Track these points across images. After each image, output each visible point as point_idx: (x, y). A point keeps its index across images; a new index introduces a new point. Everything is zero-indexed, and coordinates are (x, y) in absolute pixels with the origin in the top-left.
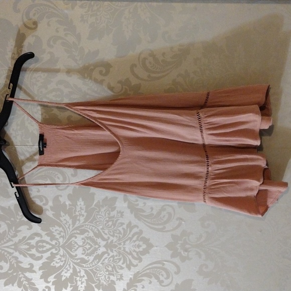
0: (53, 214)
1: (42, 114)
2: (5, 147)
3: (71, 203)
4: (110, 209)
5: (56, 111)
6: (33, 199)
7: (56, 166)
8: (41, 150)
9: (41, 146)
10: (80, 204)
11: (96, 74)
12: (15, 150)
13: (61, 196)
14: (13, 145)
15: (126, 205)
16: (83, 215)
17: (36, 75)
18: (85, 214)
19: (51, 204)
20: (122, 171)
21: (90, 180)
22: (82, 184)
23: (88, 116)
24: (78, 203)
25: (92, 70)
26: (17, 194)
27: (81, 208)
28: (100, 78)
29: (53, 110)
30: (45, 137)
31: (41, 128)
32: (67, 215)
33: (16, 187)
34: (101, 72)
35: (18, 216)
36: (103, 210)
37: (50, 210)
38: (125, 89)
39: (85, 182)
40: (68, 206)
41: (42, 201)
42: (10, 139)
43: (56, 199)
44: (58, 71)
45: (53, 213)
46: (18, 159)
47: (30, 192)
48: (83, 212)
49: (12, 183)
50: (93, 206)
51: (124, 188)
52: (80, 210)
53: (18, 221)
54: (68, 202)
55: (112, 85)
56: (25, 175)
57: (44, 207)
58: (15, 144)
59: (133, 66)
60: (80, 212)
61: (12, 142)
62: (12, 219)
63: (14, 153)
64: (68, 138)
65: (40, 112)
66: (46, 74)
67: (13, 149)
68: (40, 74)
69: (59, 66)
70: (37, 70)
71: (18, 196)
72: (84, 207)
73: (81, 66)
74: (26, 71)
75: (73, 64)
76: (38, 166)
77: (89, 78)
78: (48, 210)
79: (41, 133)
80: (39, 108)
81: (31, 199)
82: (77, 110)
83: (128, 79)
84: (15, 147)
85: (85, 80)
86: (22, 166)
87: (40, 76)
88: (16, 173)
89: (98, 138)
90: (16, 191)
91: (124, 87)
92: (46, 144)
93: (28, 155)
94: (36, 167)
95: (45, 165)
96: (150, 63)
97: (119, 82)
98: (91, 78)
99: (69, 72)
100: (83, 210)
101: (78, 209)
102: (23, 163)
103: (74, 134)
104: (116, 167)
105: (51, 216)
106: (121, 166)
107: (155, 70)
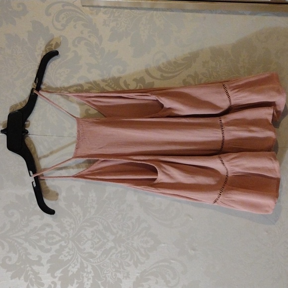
0: (65, 205)
3: (83, 195)
4: (120, 202)
10: (92, 196)
13: (74, 187)
15: (135, 198)
16: (94, 208)
17: (60, 70)
18: (96, 206)
19: (63, 194)
24: (90, 195)
25: (111, 68)
26: (34, 183)
27: (92, 199)
32: (78, 206)
35: (31, 205)
36: (113, 202)
37: (62, 200)
38: (140, 86)
40: (80, 197)
43: (69, 189)
44: (80, 68)
45: (65, 203)
48: (94, 204)
49: (30, 172)
50: (104, 198)
53: (31, 210)
54: (80, 194)
55: (128, 82)
60: (91, 204)
62: (26, 208)
66: (69, 70)
68: (64, 70)
69: (81, 63)
70: (61, 67)
71: (35, 186)
72: (95, 199)
75: (94, 62)
77: (107, 75)
83: (143, 77)
85: (104, 77)
87: (64, 72)
90: (34, 180)
91: (139, 84)
96: (163, 64)
97: (135, 80)
100: (94, 201)
101: (90, 201)
105: (64, 207)
107: (167, 70)
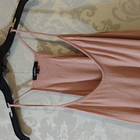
0: (40, 135)
1: (38, 47)
2: (6, 74)
3: (56, 126)
4: (89, 133)
5: (49, 45)
6: (24, 120)
7: (46, 90)
8: (35, 75)
9: (35, 72)
10: (64, 127)
11: (83, 15)
12: (14, 76)
13: (48, 119)
14: (12, 72)
15: (103, 130)
16: (66, 138)
17: (36, 15)
18: (67, 137)
19: (39, 125)
20: (103, 96)
21: (74, 103)
22: (67, 106)
23: (76, 45)
24: (62, 126)
25: (81, 12)
26: (11, 114)
27: (64, 130)
28: (87, 18)
29: (47, 44)
30: (39, 65)
31: (36, 57)
32: (52, 136)
33: (11, 107)
34: (87, 14)
35: (10, 135)
36: (83, 134)
37: (37, 130)
38: (107, 28)
39: (70, 104)
40: (53, 128)
41: (31, 122)
42: (10, 67)
43: (44, 121)
44: (53, 12)
45: (40, 133)
46: (16, 84)
47: (22, 113)
48: (66, 135)
49: (8, 103)
50: (75, 130)
51: (104, 112)
52: (63, 132)
53: (10, 139)
54: (53, 125)
55: (96, 24)
56: (19, 97)
57: (33, 128)
58: (14, 71)
59: (114, 9)
60: (63, 135)
61: (12, 70)
62: (5, 137)
63: (13, 79)
64: (58, 65)
65: (36, 45)
66: (43, 14)
67: (12, 75)
68: (39, 14)
69: (54, 8)
70: (36, 11)
71: (12, 116)
72: (67, 130)
73: (72, 8)
74: (28, 11)
75: (65, 7)
76: (31, 89)
77: (77, 18)
78: (36, 131)
79: (36, 61)
80: (36, 42)
81: (22, 120)
82: (67, 41)
83: (110, 19)
84: (14, 74)
85: (75, 20)
86: (18, 90)
87: (39, 16)
88: (13, 97)
89: (83, 67)
90: (11, 111)
91: (106, 26)
92: (39, 70)
93: (24, 82)
94: (29, 91)
95: (37, 89)
96: (129, 7)
97: (103, 22)
98: (79, 19)
99: (62, 13)
100: (66, 132)
101: (62, 132)
102: (19, 88)
103: (63, 62)
104: (98, 92)
105: (38, 137)
106: (102, 91)
107: (132, 12)
